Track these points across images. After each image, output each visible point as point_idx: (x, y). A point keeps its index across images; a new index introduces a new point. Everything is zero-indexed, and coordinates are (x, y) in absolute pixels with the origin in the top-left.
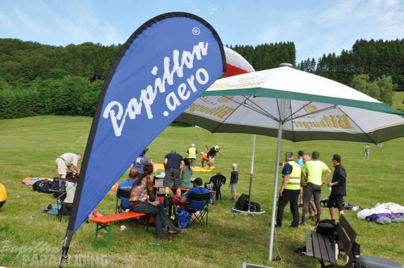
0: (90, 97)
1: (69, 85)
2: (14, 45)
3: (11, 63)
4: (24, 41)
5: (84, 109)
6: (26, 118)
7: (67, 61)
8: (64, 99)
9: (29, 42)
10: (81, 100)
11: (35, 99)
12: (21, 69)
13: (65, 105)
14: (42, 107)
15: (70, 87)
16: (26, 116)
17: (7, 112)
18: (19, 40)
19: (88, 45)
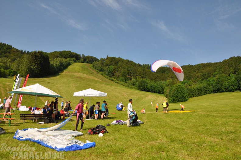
0: (228, 82)
1: (218, 79)
2: (201, 66)
3: (199, 74)
4: (205, 63)
5: (225, 89)
6: (201, 96)
7: (221, 68)
8: (216, 85)
9: (207, 63)
10: (223, 85)
11: (205, 87)
12: (202, 75)
13: (217, 88)
14: (208, 90)
15: (219, 80)
16: (202, 95)
17: (194, 94)
18: (203, 63)
19: (232, 58)
